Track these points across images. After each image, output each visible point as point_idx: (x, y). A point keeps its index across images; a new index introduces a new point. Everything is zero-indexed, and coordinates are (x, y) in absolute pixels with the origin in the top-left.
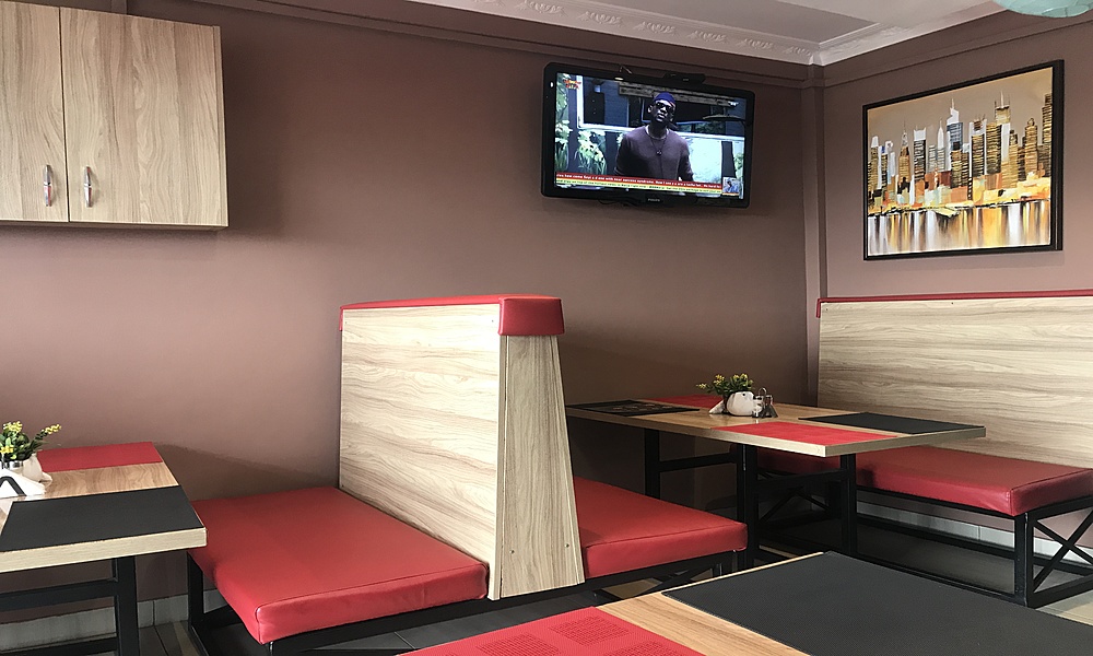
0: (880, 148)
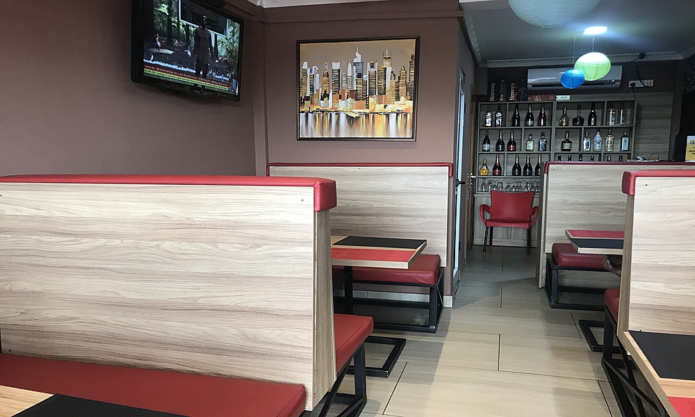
0: (309, 70)
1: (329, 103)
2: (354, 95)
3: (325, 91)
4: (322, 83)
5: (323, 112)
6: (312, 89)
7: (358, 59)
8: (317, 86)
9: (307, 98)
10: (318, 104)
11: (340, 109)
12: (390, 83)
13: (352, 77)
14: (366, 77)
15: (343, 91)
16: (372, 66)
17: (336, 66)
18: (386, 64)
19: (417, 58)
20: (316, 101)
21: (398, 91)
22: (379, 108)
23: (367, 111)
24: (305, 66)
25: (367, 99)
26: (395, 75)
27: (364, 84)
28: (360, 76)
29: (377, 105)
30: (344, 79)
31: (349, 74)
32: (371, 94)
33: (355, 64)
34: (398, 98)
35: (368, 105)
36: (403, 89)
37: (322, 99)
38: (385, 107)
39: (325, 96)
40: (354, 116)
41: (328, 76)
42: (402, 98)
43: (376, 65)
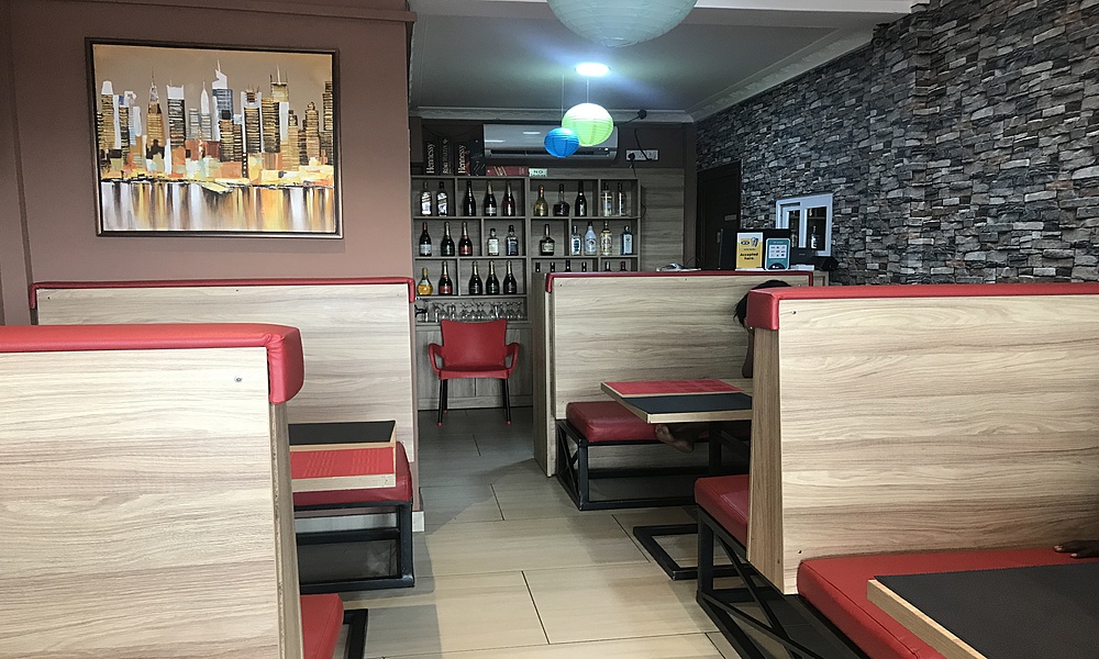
0: (116, 98)
1: (166, 165)
2: (216, 150)
3: (156, 141)
4: (148, 125)
5: (152, 181)
6: (126, 136)
7: (221, 83)
8: (136, 129)
9: (116, 154)
10: (142, 165)
11: (190, 176)
12: (287, 131)
13: (210, 116)
14: (238, 118)
15: (195, 144)
16: (251, 99)
17: (176, 94)
18: (279, 96)
19: (335, 88)
20: (136, 159)
21: (304, 146)
22: (270, 177)
23: (245, 182)
24: (106, 88)
25: (244, 160)
26: (296, 118)
27: (236, 131)
28: (226, 115)
29: (265, 172)
30: (195, 119)
31: (205, 110)
32: (251, 150)
33: (215, 92)
34: (304, 160)
35: (247, 171)
36: (312, 144)
37: (149, 156)
38: (281, 175)
39: (155, 150)
40: (220, 190)
41: (159, 112)
42: (313, 161)
43: (258, 97)
